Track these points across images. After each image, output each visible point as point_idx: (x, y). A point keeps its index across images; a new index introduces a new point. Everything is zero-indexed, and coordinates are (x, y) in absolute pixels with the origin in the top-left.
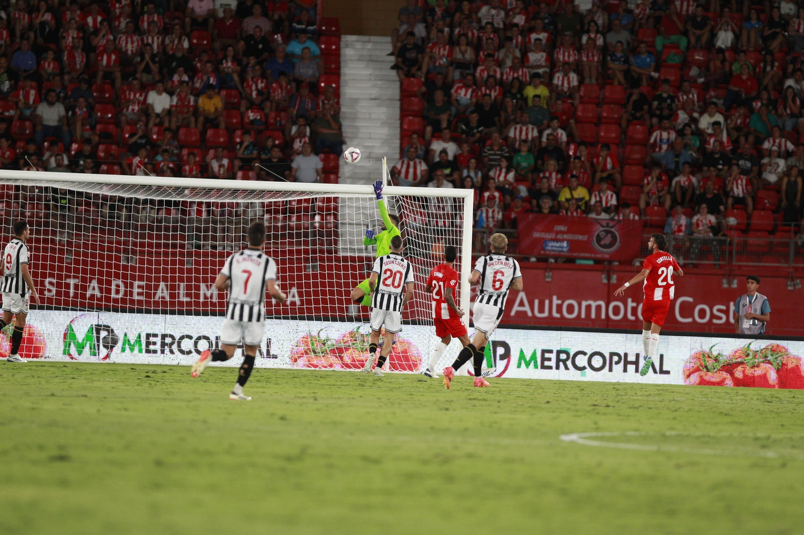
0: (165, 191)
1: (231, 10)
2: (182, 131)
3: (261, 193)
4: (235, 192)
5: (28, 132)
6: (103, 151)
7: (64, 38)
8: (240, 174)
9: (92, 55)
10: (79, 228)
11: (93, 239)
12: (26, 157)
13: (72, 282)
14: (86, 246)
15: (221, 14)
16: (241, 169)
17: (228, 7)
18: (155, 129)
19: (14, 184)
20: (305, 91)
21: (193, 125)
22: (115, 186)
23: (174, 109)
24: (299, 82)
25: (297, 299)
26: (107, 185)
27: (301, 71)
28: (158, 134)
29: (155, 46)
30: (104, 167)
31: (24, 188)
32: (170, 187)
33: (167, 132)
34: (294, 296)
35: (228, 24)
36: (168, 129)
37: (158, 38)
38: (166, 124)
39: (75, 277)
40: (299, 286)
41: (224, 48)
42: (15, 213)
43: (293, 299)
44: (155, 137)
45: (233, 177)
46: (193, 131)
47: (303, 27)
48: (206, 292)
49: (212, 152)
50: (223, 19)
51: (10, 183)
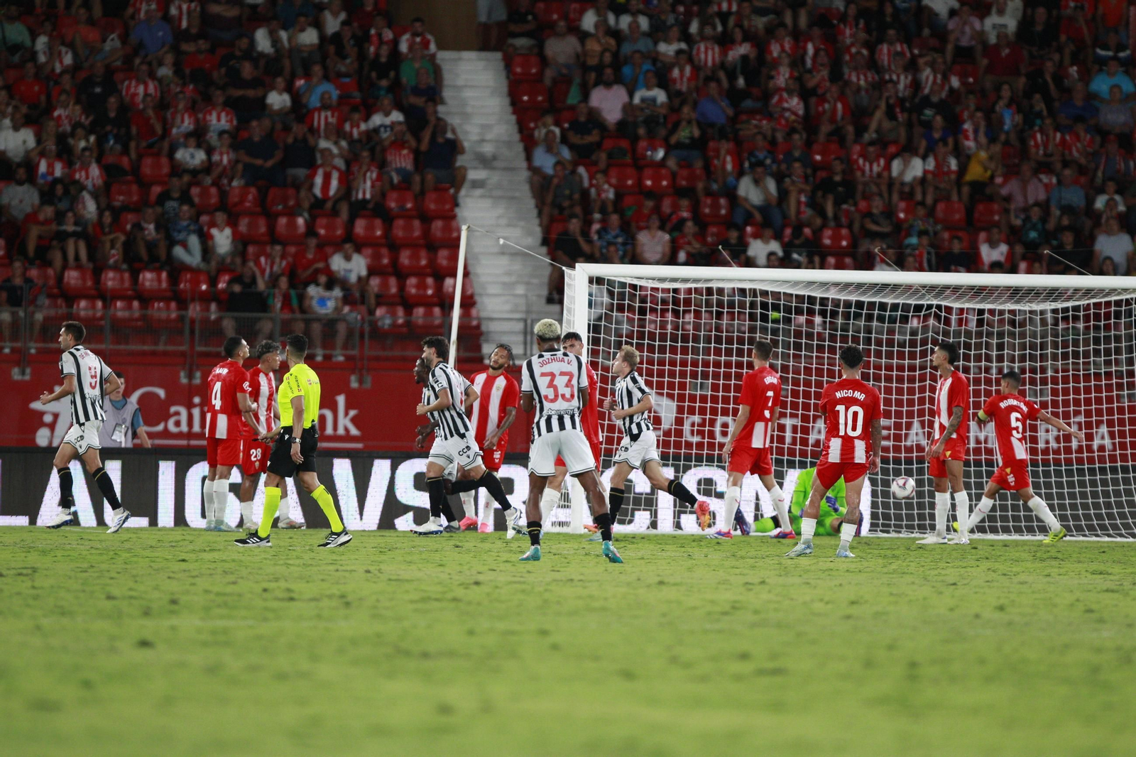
0: (917, 291)
1: (1006, 35)
2: (940, 207)
3: (1053, 294)
4: (1015, 293)
5: (723, 212)
6: (830, 238)
7: (772, 78)
8: (1023, 265)
9: (813, 100)
10: (798, 347)
11: (821, 361)
12: (720, 247)
13: (788, 422)
14: (808, 371)
15: (993, 40)
16: (1024, 258)
17: (1003, 30)
18: (902, 205)
19: (705, 286)
20: (1113, 147)
21: (955, 197)
22: (846, 286)
23: (930, 177)
24: (1103, 133)
25: (1107, 442)
26: (836, 284)
27: (1109, 117)
28: (906, 211)
29: (901, 86)
30: (832, 260)
31: (720, 291)
32: (924, 287)
33: (919, 208)
34: (1103, 438)
35: (1003, 54)
36: (922, 203)
37: (906, 77)
38: (919, 197)
39: (792, 416)
40: (1110, 424)
41: (998, 89)
42: (708, 328)
43: (1102, 442)
44: (902, 215)
45: (1013, 270)
46: (956, 206)
47: (1110, 53)
48: (979, 434)
49: (983, 235)
50: (997, 47)
51: (699, 285)
